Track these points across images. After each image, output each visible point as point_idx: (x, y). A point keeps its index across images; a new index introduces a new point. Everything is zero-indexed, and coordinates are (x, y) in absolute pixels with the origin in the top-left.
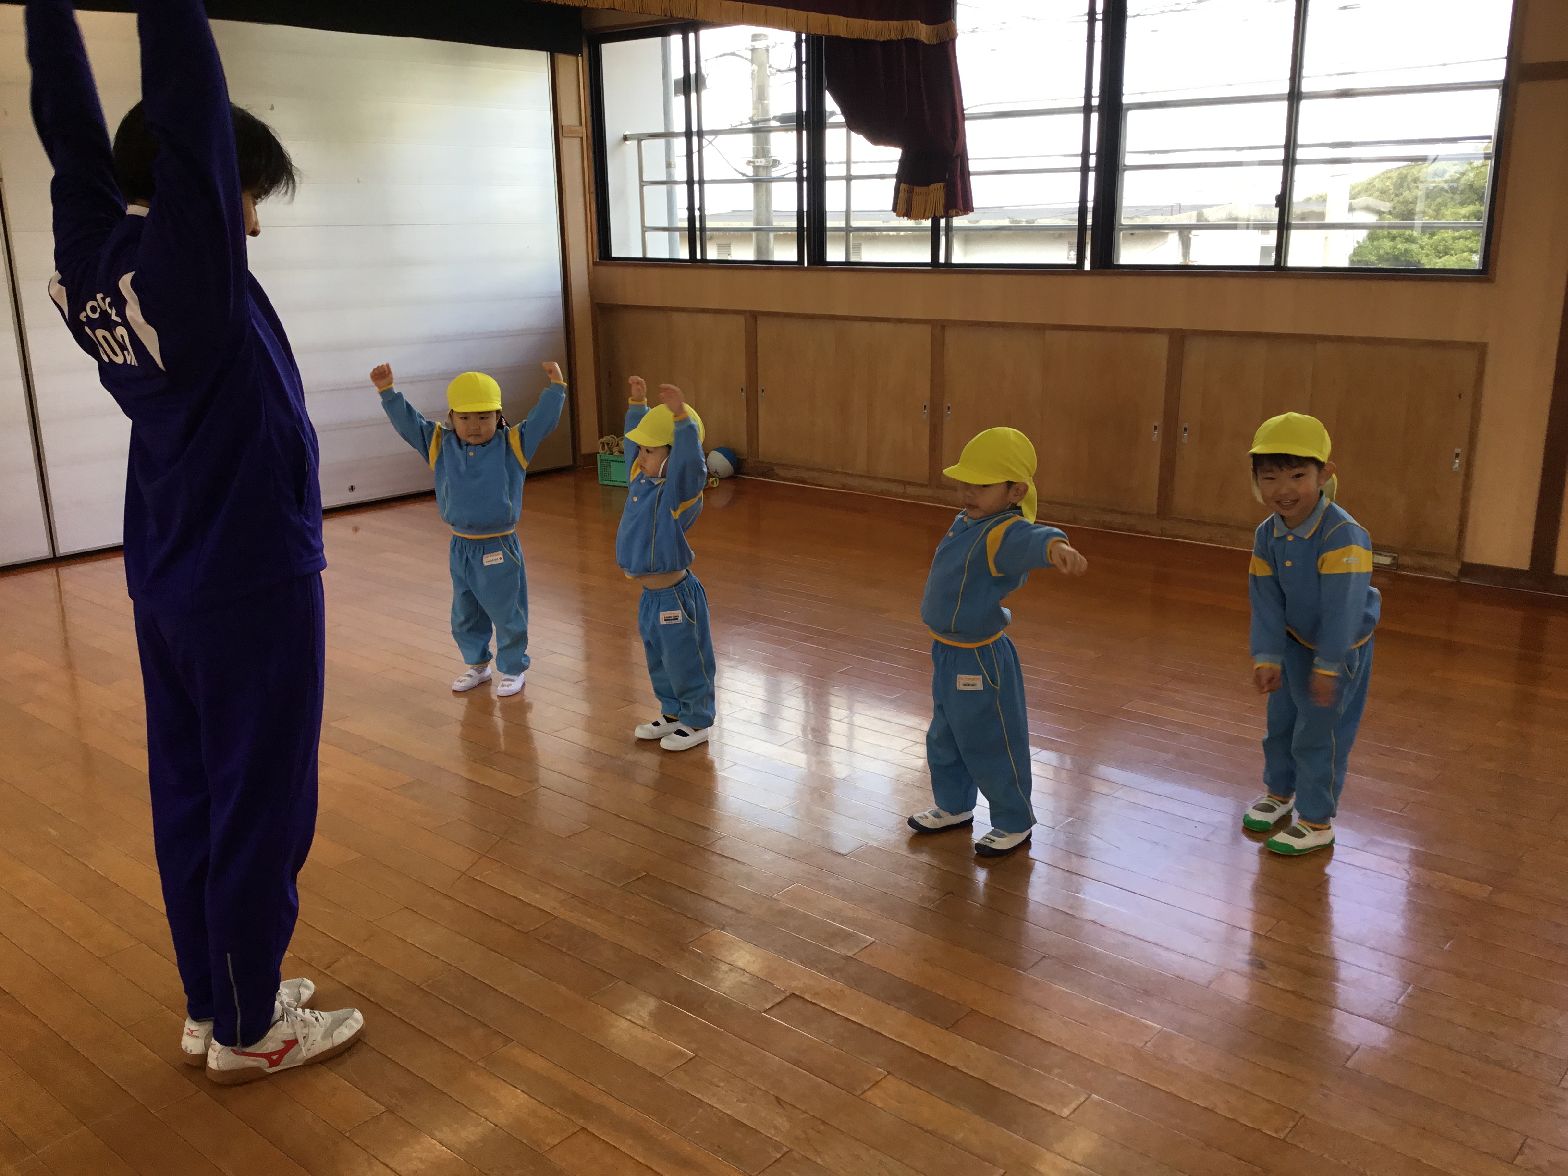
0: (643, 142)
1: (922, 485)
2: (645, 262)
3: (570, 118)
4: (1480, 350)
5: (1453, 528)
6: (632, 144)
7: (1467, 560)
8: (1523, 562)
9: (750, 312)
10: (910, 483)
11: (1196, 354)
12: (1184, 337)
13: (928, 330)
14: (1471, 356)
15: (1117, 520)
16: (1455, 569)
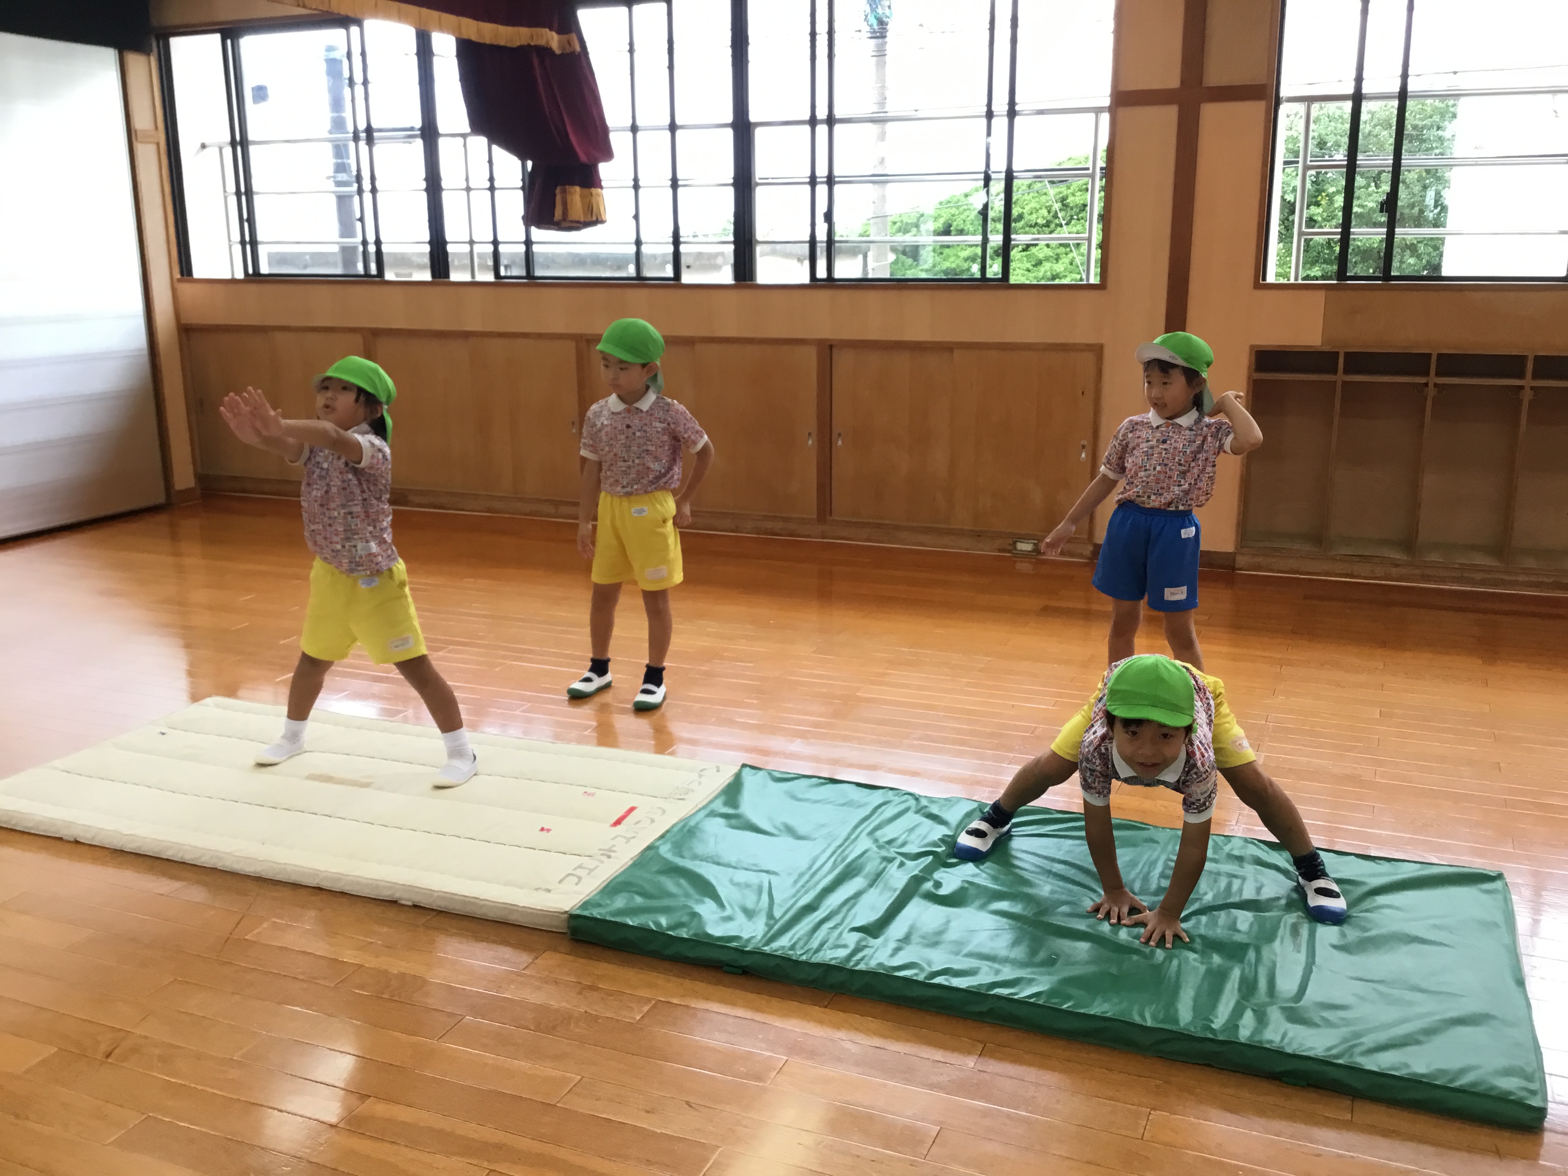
3: (144, 120)
4: (1097, 350)
9: (369, 329)
11: (844, 362)
12: (831, 347)
13: (572, 345)
14: (1090, 357)
15: (779, 526)
16: (1088, 550)
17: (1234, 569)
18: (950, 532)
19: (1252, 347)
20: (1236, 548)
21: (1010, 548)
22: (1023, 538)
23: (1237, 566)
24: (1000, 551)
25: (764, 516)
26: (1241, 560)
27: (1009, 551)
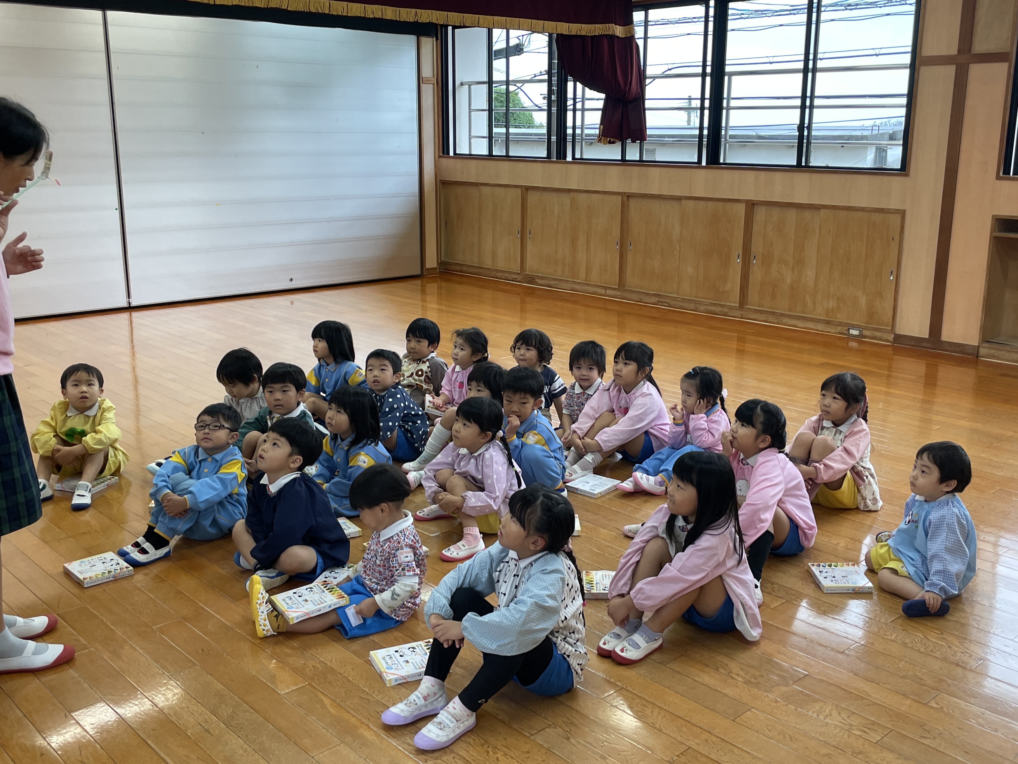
0: (472, 87)
1: (614, 289)
3: (428, 72)
4: (902, 213)
5: (890, 315)
6: (467, 87)
7: (897, 332)
8: (925, 334)
9: (524, 186)
10: (609, 288)
11: (760, 214)
12: (753, 204)
13: (620, 198)
14: (898, 217)
15: (718, 309)
16: (891, 337)
17: (977, 356)
18: (811, 320)
19: (993, 216)
20: (979, 343)
21: (846, 332)
22: (854, 327)
23: (980, 355)
24: (840, 333)
25: (710, 303)
26: (982, 351)
27: (845, 334)
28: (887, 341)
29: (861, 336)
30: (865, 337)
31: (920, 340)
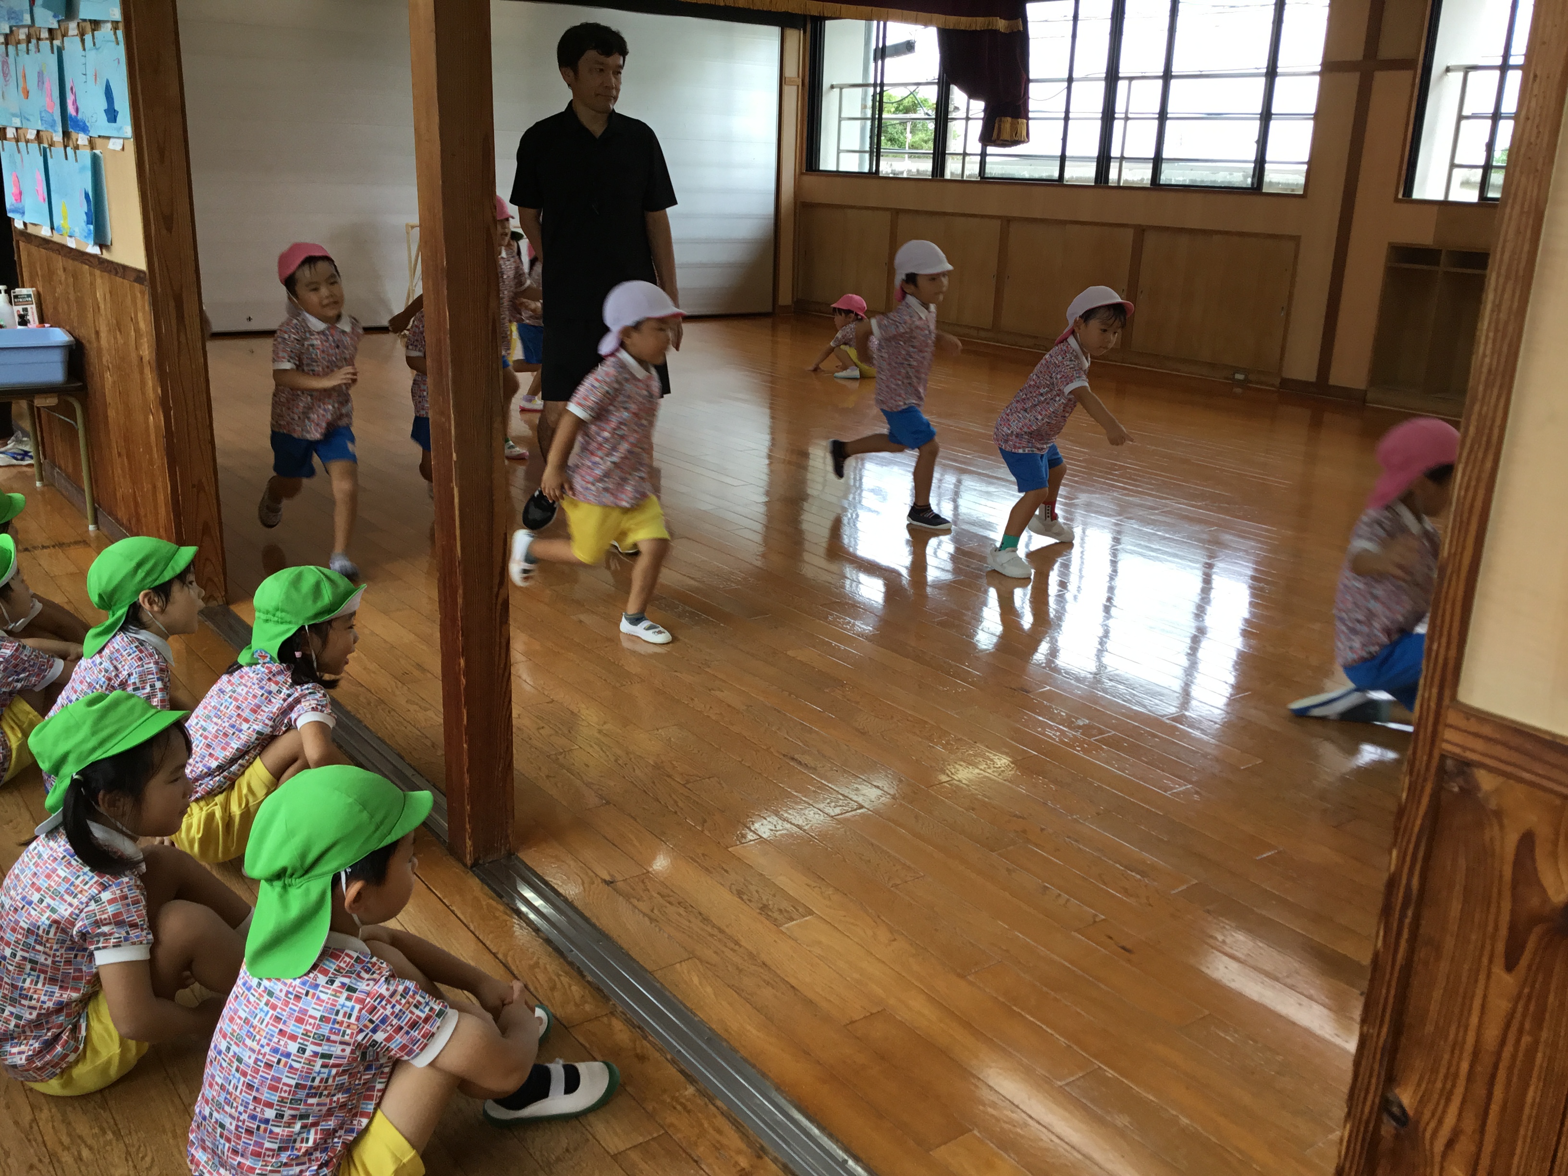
0: (844, 90)
1: (987, 330)
2: (838, 174)
3: (792, 71)
4: (1296, 239)
5: (1278, 355)
6: (836, 91)
7: (1284, 376)
8: (1312, 378)
9: (895, 209)
10: (982, 329)
11: (1150, 241)
12: (1143, 230)
13: (999, 222)
14: (1292, 244)
16: (1277, 382)
17: (1364, 401)
18: (1195, 362)
19: (1389, 243)
20: (1368, 386)
21: (1231, 377)
22: (1240, 370)
23: (1368, 400)
24: (1224, 378)
26: (1370, 396)
27: (1230, 379)
28: (1273, 385)
29: (1245, 380)
30: (1251, 382)
31: (1306, 384)
